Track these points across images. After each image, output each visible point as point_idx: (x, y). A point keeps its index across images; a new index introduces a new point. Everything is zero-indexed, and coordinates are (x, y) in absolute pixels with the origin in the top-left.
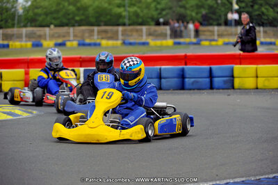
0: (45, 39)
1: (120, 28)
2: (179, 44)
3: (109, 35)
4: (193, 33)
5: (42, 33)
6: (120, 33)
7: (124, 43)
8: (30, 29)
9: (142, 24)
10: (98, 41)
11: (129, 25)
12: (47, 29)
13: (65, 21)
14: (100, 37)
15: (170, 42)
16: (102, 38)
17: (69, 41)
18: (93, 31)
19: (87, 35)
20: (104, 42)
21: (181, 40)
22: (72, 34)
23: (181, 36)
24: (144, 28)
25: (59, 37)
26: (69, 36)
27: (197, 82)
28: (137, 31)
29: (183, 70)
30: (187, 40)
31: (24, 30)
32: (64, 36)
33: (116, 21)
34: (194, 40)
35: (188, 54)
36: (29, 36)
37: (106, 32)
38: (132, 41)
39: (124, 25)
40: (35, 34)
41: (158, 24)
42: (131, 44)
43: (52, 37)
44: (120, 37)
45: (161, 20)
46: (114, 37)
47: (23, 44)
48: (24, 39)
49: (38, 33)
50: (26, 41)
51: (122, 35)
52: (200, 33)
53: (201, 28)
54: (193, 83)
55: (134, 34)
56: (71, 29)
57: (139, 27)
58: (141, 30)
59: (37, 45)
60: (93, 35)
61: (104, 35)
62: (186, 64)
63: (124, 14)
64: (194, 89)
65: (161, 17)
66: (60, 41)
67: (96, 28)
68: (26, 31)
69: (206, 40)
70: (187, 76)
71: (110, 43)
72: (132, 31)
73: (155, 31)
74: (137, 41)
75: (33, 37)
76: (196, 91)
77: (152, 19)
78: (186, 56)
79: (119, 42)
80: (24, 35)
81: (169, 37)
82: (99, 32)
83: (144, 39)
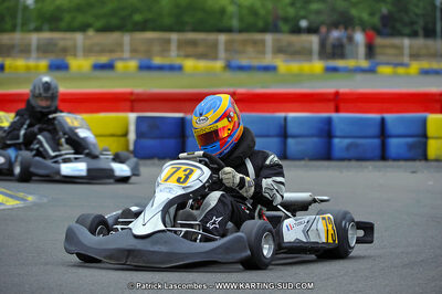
0: (75, 55)
1: (222, 38)
2: (335, 70)
3: (201, 50)
4: (362, 50)
5: (69, 43)
6: (221, 47)
7: (229, 67)
8: (46, 35)
9: (264, 30)
10: (177, 61)
11: (241, 31)
12: (79, 37)
13: (114, 21)
14: (182, 53)
15: (318, 66)
16: (187, 56)
17: (122, 59)
18: (168, 41)
19: (156, 48)
20: (189, 64)
21: (340, 63)
22: (127, 48)
23: (342, 56)
24: (269, 38)
25: (102, 51)
26: (122, 51)
27: (356, 146)
28: (255, 43)
29: (329, 121)
30: (351, 63)
31: (34, 38)
32: (111, 51)
33: (214, 23)
34: (364, 64)
35: (342, 90)
36: (44, 49)
37: (194, 43)
38: (244, 62)
39: (228, 30)
40: (55, 45)
41: (297, 30)
42: (241, 68)
43: (88, 51)
44: (222, 53)
45: (304, 24)
46: (209, 53)
47: (32, 63)
48: (34, 55)
49: (61, 43)
50: (38, 58)
51: (227, 50)
52: (378, 50)
53: (379, 41)
54: (349, 147)
55: (250, 49)
56: (127, 38)
57: (258, 36)
58: (263, 42)
59: (59, 67)
60: (169, 50)
61: (190, 50)
62: (337, 110)
63: (231, 9)
64: (350, 160)
65: (304, 18)
66: (104, 59)
67: (174, 36)
68: (39, 40)
69: (388, 64)
70: (338, 133)
71: (202, 65)
72: (245, 43)
73: (290, 44)
74: (255, 63)
75: (52, 52)
76: (353, 163)
77: (286, 20)
78: (337, 94)
79: (219, 65)
80: (34, 46)
81: (316, 56)
82: (181, 44)
83: (268, 60)
